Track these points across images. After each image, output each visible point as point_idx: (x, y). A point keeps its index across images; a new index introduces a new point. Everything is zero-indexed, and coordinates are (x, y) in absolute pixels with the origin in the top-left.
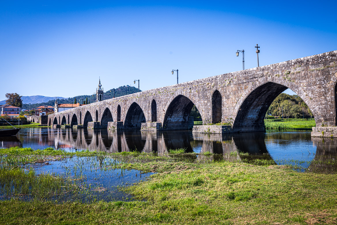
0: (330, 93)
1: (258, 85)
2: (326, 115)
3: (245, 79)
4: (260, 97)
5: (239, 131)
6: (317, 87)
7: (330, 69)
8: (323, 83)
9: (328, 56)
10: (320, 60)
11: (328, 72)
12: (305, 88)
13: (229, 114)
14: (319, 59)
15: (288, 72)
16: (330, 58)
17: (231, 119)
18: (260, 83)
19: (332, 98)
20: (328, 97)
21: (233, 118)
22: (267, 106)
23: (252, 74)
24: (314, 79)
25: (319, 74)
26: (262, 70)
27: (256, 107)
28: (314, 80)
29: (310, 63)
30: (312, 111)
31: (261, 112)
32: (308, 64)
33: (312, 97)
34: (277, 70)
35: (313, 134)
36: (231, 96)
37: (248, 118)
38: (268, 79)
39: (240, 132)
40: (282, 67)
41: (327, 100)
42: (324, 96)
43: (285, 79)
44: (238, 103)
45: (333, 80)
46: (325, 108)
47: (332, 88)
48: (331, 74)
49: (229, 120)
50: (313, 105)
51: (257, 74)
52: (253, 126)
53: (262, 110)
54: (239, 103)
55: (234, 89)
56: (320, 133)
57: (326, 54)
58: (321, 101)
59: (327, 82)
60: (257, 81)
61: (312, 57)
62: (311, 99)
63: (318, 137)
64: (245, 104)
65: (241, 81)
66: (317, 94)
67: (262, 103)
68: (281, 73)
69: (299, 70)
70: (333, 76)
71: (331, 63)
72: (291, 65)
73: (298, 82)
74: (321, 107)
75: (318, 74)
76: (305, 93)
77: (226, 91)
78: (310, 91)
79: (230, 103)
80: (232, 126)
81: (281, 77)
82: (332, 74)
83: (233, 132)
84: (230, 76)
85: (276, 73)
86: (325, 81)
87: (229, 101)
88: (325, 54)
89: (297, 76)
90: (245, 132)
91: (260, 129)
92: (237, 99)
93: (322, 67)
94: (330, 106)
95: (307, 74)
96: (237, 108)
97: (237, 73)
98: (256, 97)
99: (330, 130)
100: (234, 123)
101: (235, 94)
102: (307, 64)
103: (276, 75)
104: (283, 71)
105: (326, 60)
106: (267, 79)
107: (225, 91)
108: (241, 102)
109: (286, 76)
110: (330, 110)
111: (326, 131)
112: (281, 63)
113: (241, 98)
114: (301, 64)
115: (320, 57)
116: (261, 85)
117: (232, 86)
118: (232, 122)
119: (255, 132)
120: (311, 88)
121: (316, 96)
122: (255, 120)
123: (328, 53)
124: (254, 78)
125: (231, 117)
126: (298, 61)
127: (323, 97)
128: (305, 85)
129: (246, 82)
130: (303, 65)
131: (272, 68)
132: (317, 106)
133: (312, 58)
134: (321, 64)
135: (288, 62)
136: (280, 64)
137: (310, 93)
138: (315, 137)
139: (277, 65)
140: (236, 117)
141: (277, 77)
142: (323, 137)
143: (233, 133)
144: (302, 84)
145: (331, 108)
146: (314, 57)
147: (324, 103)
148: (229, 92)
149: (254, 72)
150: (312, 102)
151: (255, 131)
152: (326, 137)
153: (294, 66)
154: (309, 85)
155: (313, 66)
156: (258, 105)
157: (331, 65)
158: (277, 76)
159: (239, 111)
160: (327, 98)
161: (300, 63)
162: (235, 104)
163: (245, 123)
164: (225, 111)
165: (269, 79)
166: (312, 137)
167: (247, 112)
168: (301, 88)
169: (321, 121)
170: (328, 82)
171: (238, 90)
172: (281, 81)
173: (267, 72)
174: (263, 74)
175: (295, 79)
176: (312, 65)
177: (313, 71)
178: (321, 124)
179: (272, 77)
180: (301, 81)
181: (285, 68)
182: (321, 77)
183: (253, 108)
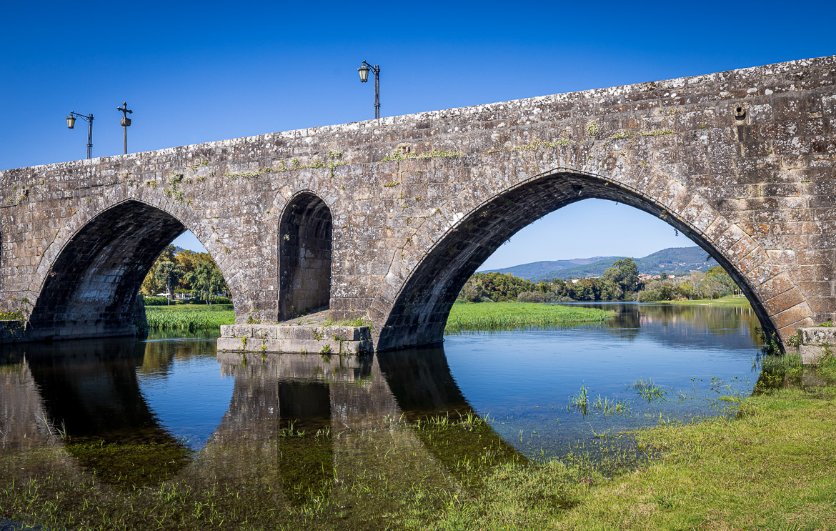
0: (269, 238)
1: (102, 206)
2: (258, 294)
3: (69, 187)
4: (116, 242)
5: (52, 336)
6: (242, 221)
7: (271, 176)
8: (256, 211)
9: (269, 144)
10: (253, 153)
11: (268, 183)
12: (216, 221)
13: (19, 287)
14: (250, 149)
15: (178, 178)
16: (274, 150)
17: (26, 300)
18: (108, 201)
19: (272, 251)
20: (266, 247)
21: (30, 300)
22: (140, 268)
23: (89, 174)
24: (237, 198)
25: (249, 187)
26: (114, 166)
27: (108, 269)
28: (236, 202)
29: (230, 158)
30: (229, 282)
31: (123, 284)
32: (225, 159)
33: (231, 247)
34: (151, 169)
35: (222, 345)
36: (28, 235)
37: (83, 301)
38: (129, 193)
39: (54, 338)
40: (164, 163)
41: (262, 256)
42: (256, 245)
43: (170, 196)
44: (46, 256)
45: (277, 206)
46: (258, 275)
47: (275, 226)
48: (273, 188)
49: (19, 304)
50: (232, 267)
51: (100, 177)
52: (98, 322)
53: (126, 277)
54: (50, 256)
55: (37, 214)
56: (238, 342)
57: (266, 138)
58: (248, 257)
59: (265, 208)
60: (102, 195)
61: (235, 141)
62: (228, 251)
63: (233, 352)
64: (67, 258)
65: (59, 192)
66: (242, 240)
67: (124, 258)
68: (161, 178)
69: (203, 173)
70: (278, 195)
71: (276, 163)
72: (186, 159)
73: (201, 204)
74: (248, 273)
75: (245, 188)
76: (214, 236)
77: (14, 220)
78: (227, 230)
79: (24, 254)
80: (26, 322)
81: (161, 190)
82: (276, 189)
83: (27, 340)
84: (29, 176)
85: (150, 177)
86: (261, 206)
87: (22, 250)
88: (263, 137)
89: (197, 189)
90: (71, 339)
91: (121, 331)
92: (45, 242)
93: (254, 170)
94: (269, 271)
95: (222, 185)
96: (44, 268)
97: (49, 170)
98: (104, 241)
99: (259, 333)
100: (31, 313)
101: (38, 229)
102: (222, 159)
103: (149, 183)
104: (165, 173)
105: (265, 154)
106: (125, 190)
107: (12, 220)
108: (56, 254)
109: (172, 186)
110: (268, 281)
111: (252, 337)
112: (162, 151)
113: (56, 241)
114: (209, 158)
115: (252, 144)
116: (109, 206)
117: (31, 205)
118: (27, 311)
119: (103, 338)
120: (229, 223)
121: (239, 243)
122: (107, 305)
123: (270, 137)
124: (93, 186)
125: (24, 295)
126: (202, 150)
127: (254, 248)
128: (216, 213)
129: (72, 197)
130: (213, 160)
131: (138, 163)
132: (241, 271)
133: (234, 144)
134: (253, 161)
135: (178, 151)
136: (158, 154)
137: (227, 235)
138: (227, 351)
139: (152, 154)
140: (38, 296)
141: (150, 189)
142: (243, 352)
143: (28, 342)
144: (208, 211)
145: (270, 277)
146: (238, 142)
147: (255, 262)
148: (22, 222)
149: (94, 169)
150: (229, 259)
151: (108, 335)
152: (250, 352)
153: (192, 161)
154: (224, 215)
155: (236, 165)
156: (114, 266)
157: (275, 166)
158: (151, 187)
159: (48, 280)
160: (265, 251)
161: (206, 156)
162: (38, 258)
163: (73, 315)
164: (9, 277)
165: (132, 194)
166: (220, 351)
167: (79, 282)
168: (206, 221)
169: (248, 310)
170: (268, 210)
171: (50, 217)
172: (159, 200)
173: (127, 171)
174: (117, 178)
175: (194, 196)
176: (233, 162)
177: (235, 178)
178: (246, 316)
179: (138, 186)
180: (207, 204)
181: (171, 166)
182: (252, 196)
183: (99, 273)
